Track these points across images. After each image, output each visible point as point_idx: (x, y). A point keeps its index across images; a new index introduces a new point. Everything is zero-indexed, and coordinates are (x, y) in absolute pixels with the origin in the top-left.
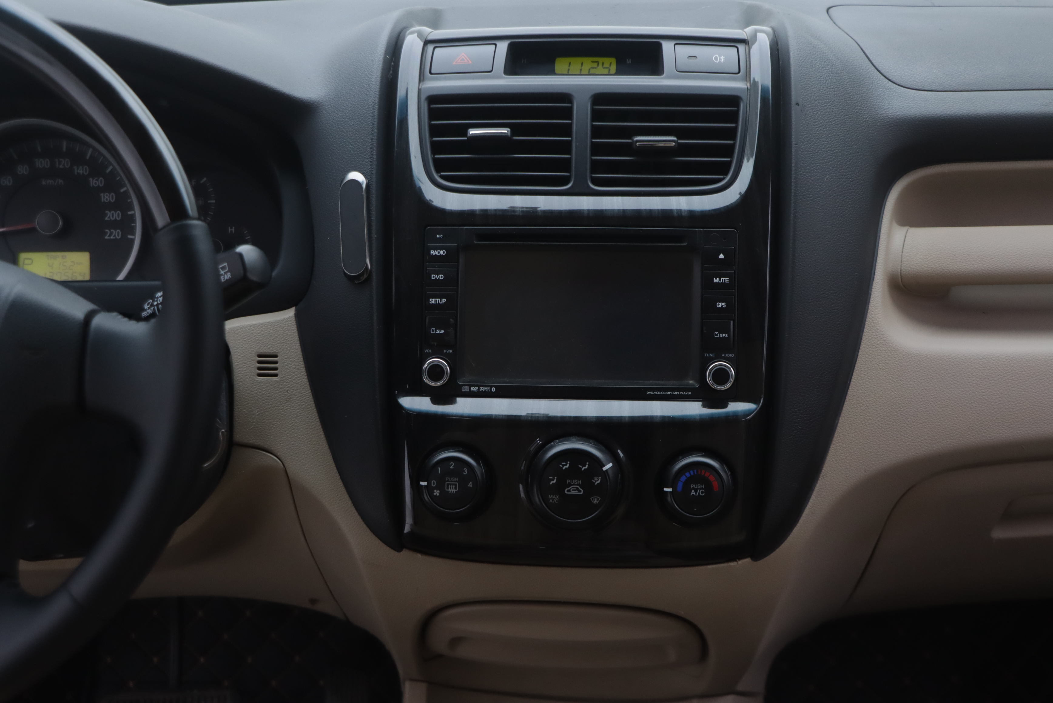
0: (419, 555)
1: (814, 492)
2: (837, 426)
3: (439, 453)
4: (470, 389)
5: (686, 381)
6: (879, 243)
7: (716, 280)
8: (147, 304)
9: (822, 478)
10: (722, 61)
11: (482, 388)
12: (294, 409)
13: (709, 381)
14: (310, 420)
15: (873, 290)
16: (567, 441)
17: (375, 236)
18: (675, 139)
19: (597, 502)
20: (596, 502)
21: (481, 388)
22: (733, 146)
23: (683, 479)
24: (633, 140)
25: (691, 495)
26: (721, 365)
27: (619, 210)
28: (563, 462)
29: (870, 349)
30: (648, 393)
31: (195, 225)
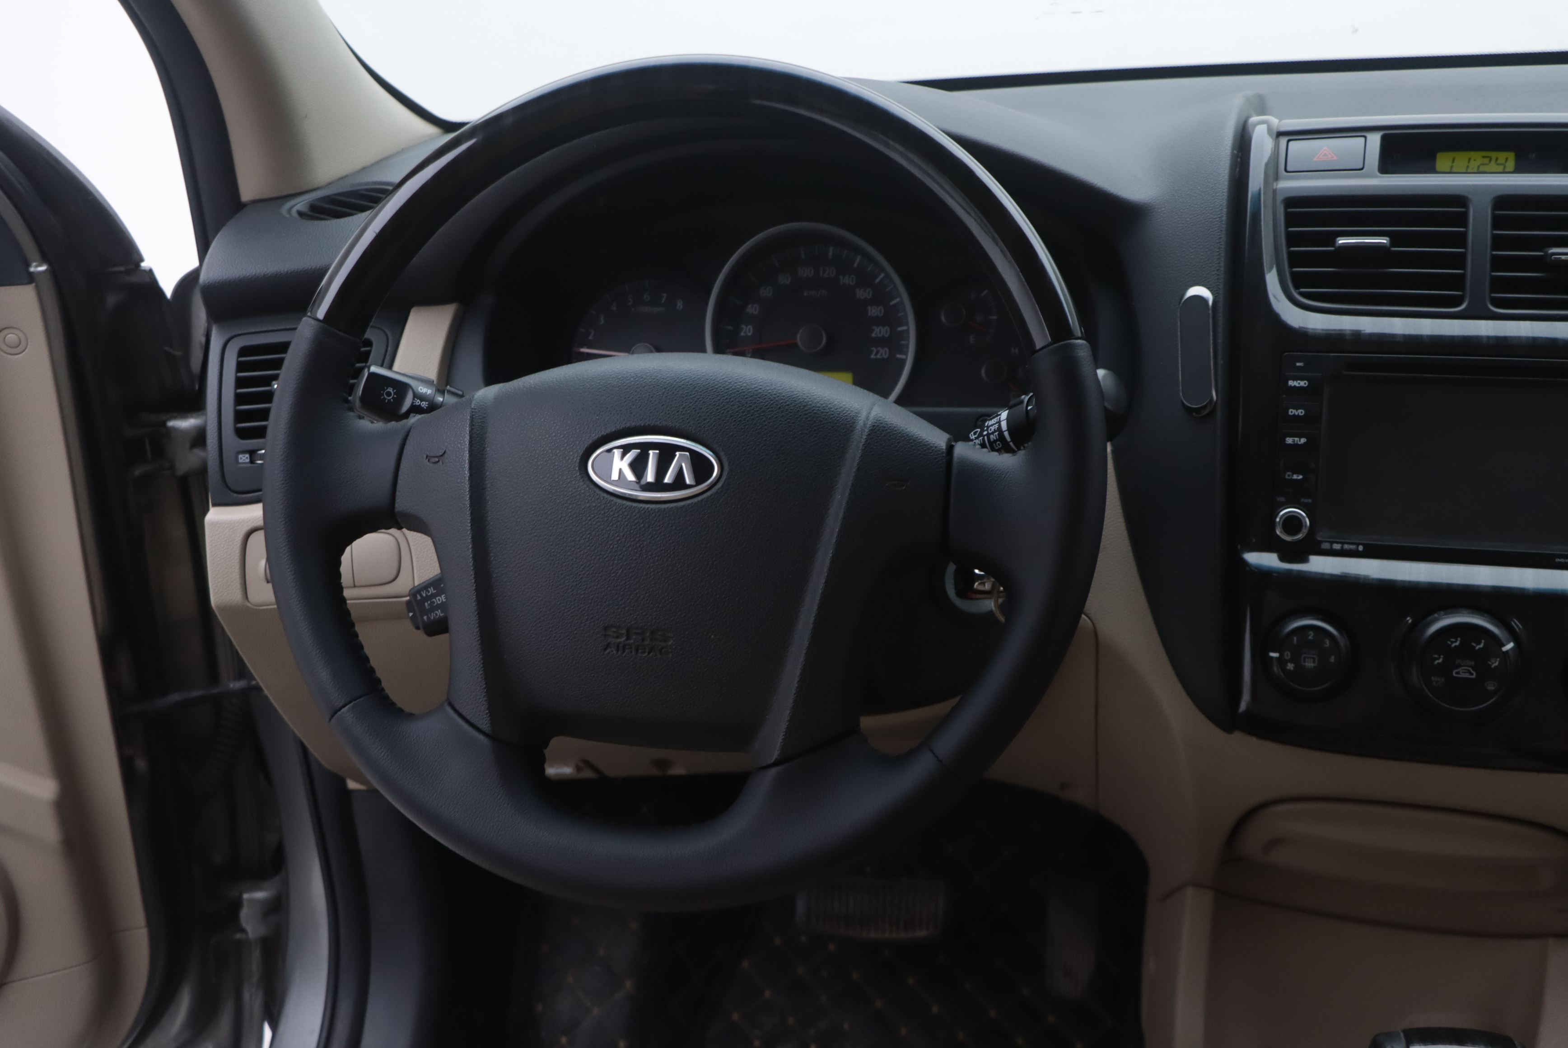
0: (1254, 739)
3: (1295, 620)
4: (1331, 546)
8: (972, 433)
11: (1346, 545)
16: (1454, 613)
17: (1220, 362)
19: (1493, 688)
24: (1546, 252)
27: (1528, 338)
28: (1452, 638)
30: (1558, 560)
31: (1082, 345)
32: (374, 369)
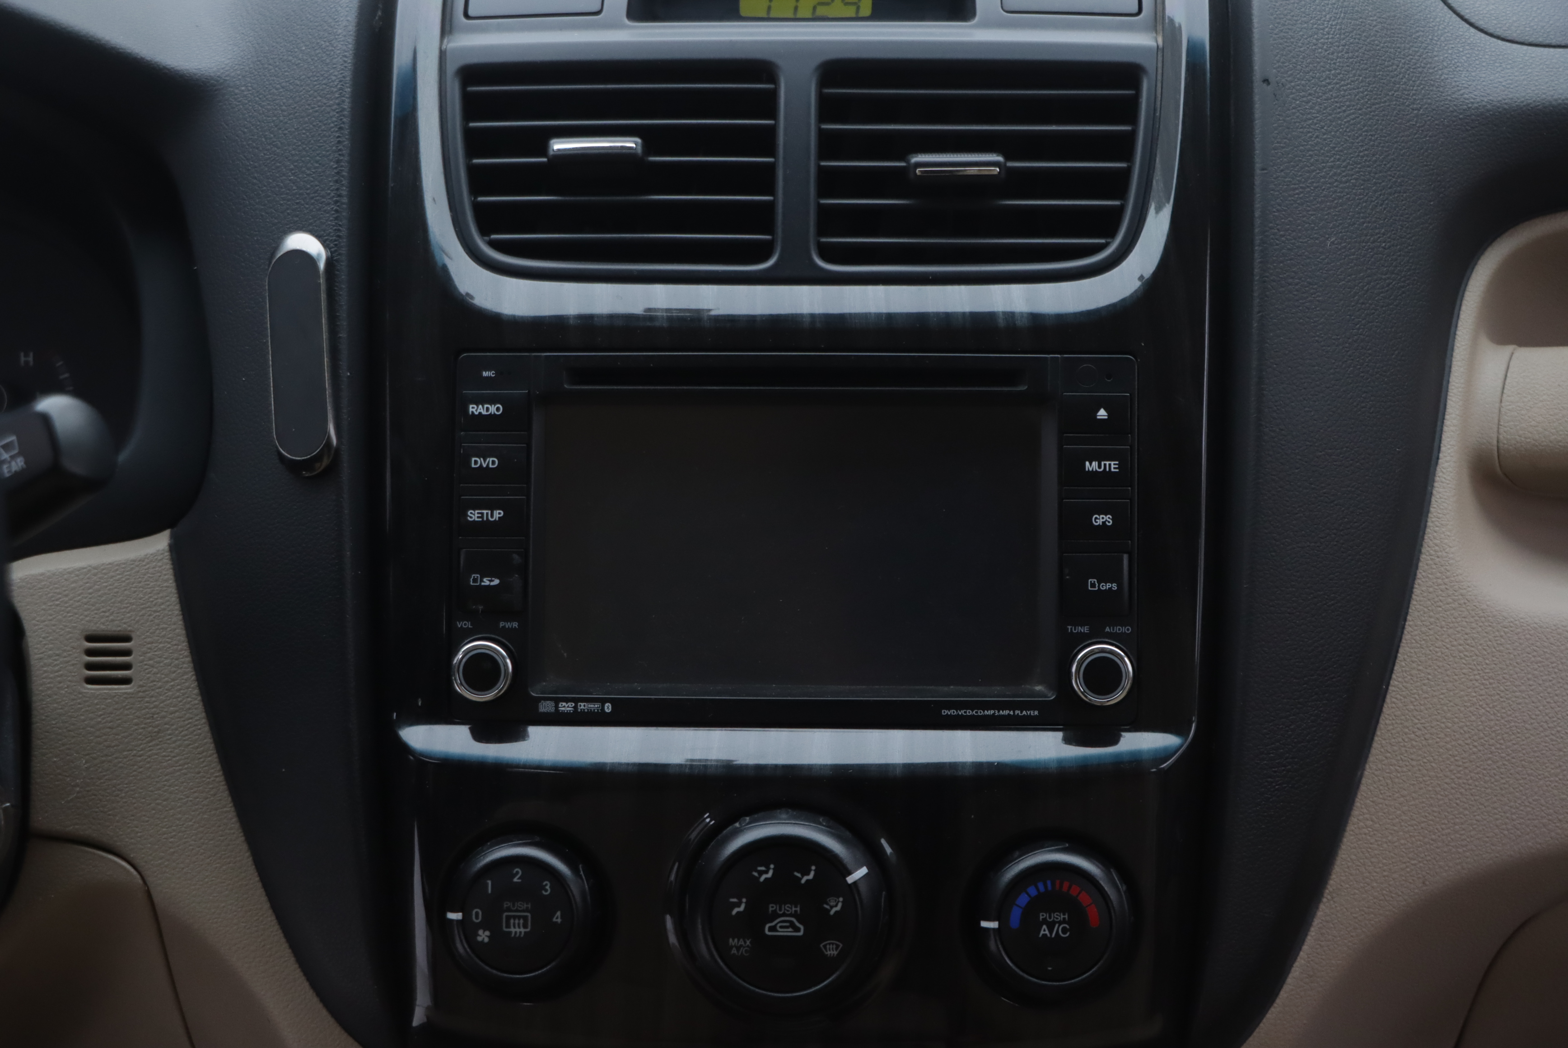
1: (1312, 929)
2: (1359, 782)
3: (488, 849)
4: (557, 707)
5: (1028, 686)
6: (1448, 382)
7: (1092, 466)
9: (1329, 897)
11: (582, 704)
12: (168, 756)
13: (1077, 685)
14: (204, 779)
15: (1436, 484)
16: (767, 818)
17: (346, 374)
18: (1000, 159)
19: (835, 953)
20: (832, 952)
21: (580, 706)
22: (1126, 174)
23: (1023, 900)
24: (908, 162)
25: (1041, 935)
26: (1103, 650)
27: (879, 315)
28: (761, 866)
29: (1431, 614)
30: (945, 712)
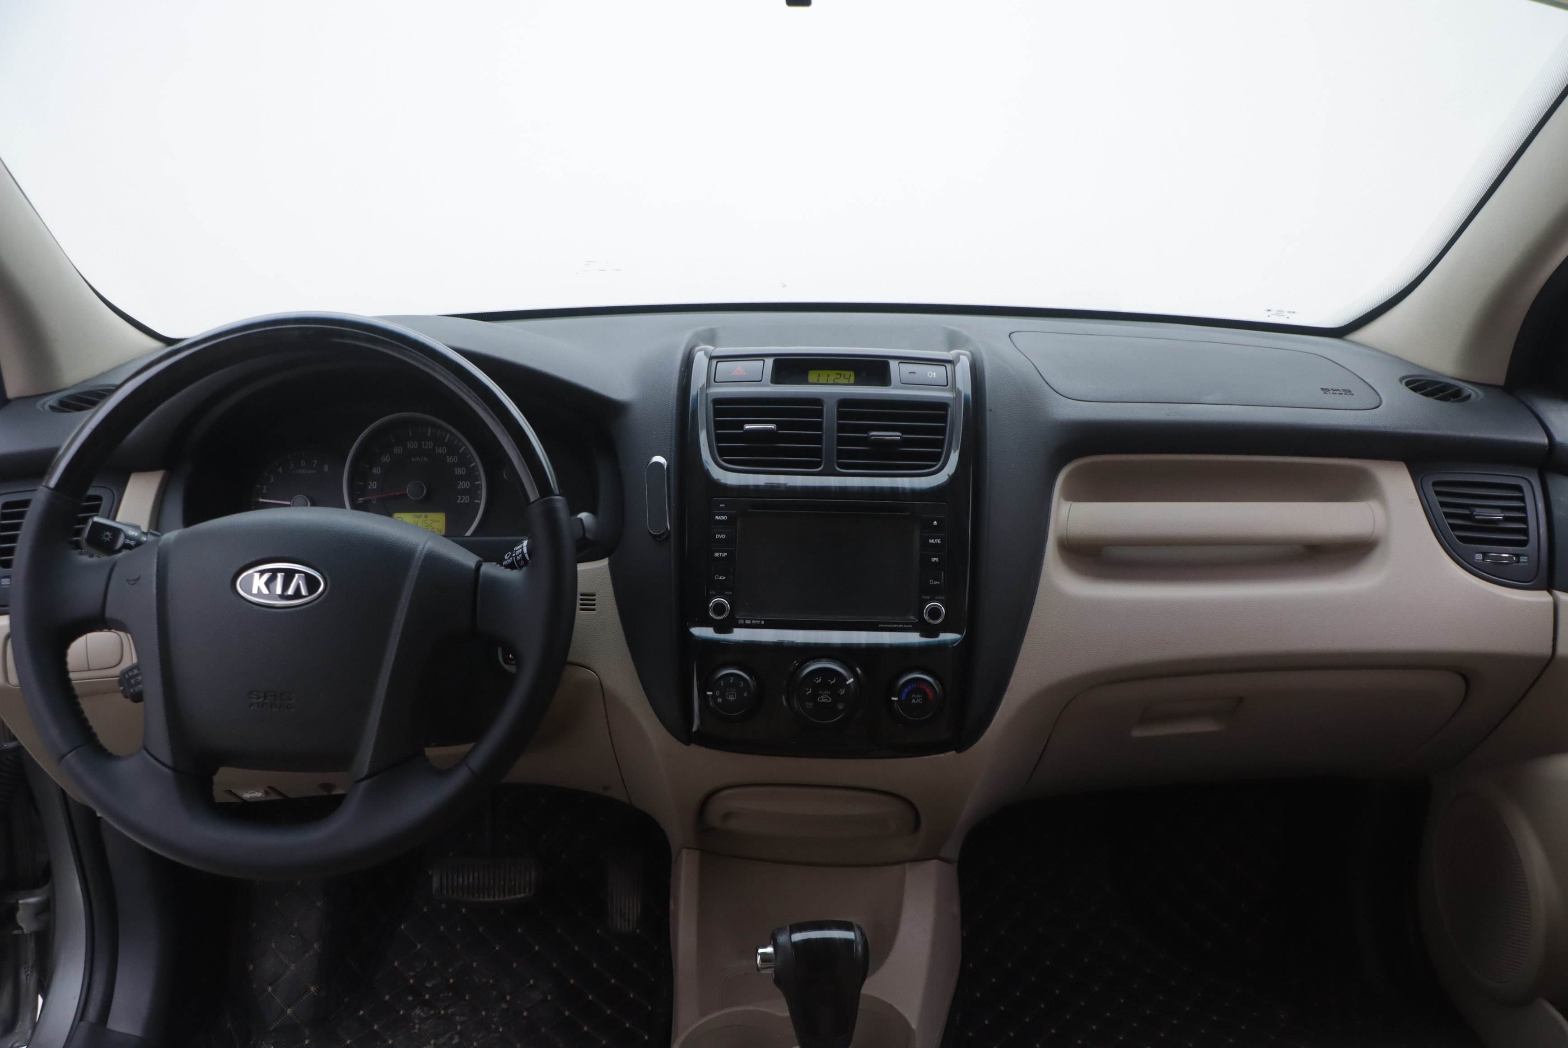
0: (704, 749)
1: (1003, 701)
3: (721, 670)
4: (745, 622)
5: (908, 617)
6: (1050, 514)
7: (931, 541)
8: (506, 555)
9: (1009, 690)
10: (935, 376)
11: (754, 621)
12: (609, 635)
13: (926, 617)
14: (621, 646)
15: (1046, 549)
16: (818, 661)
18: (900, 434)
20: (841, 707)
22: (943, 440)
23: (906, 690)
24: (868, 434)
25: (912, 702)
26: (935, 605)
27: (859, 487)
28: (816, 678)
29: (1044, 593)
30: (880, 626)
31: (558, 500)
32: (96, 519)
